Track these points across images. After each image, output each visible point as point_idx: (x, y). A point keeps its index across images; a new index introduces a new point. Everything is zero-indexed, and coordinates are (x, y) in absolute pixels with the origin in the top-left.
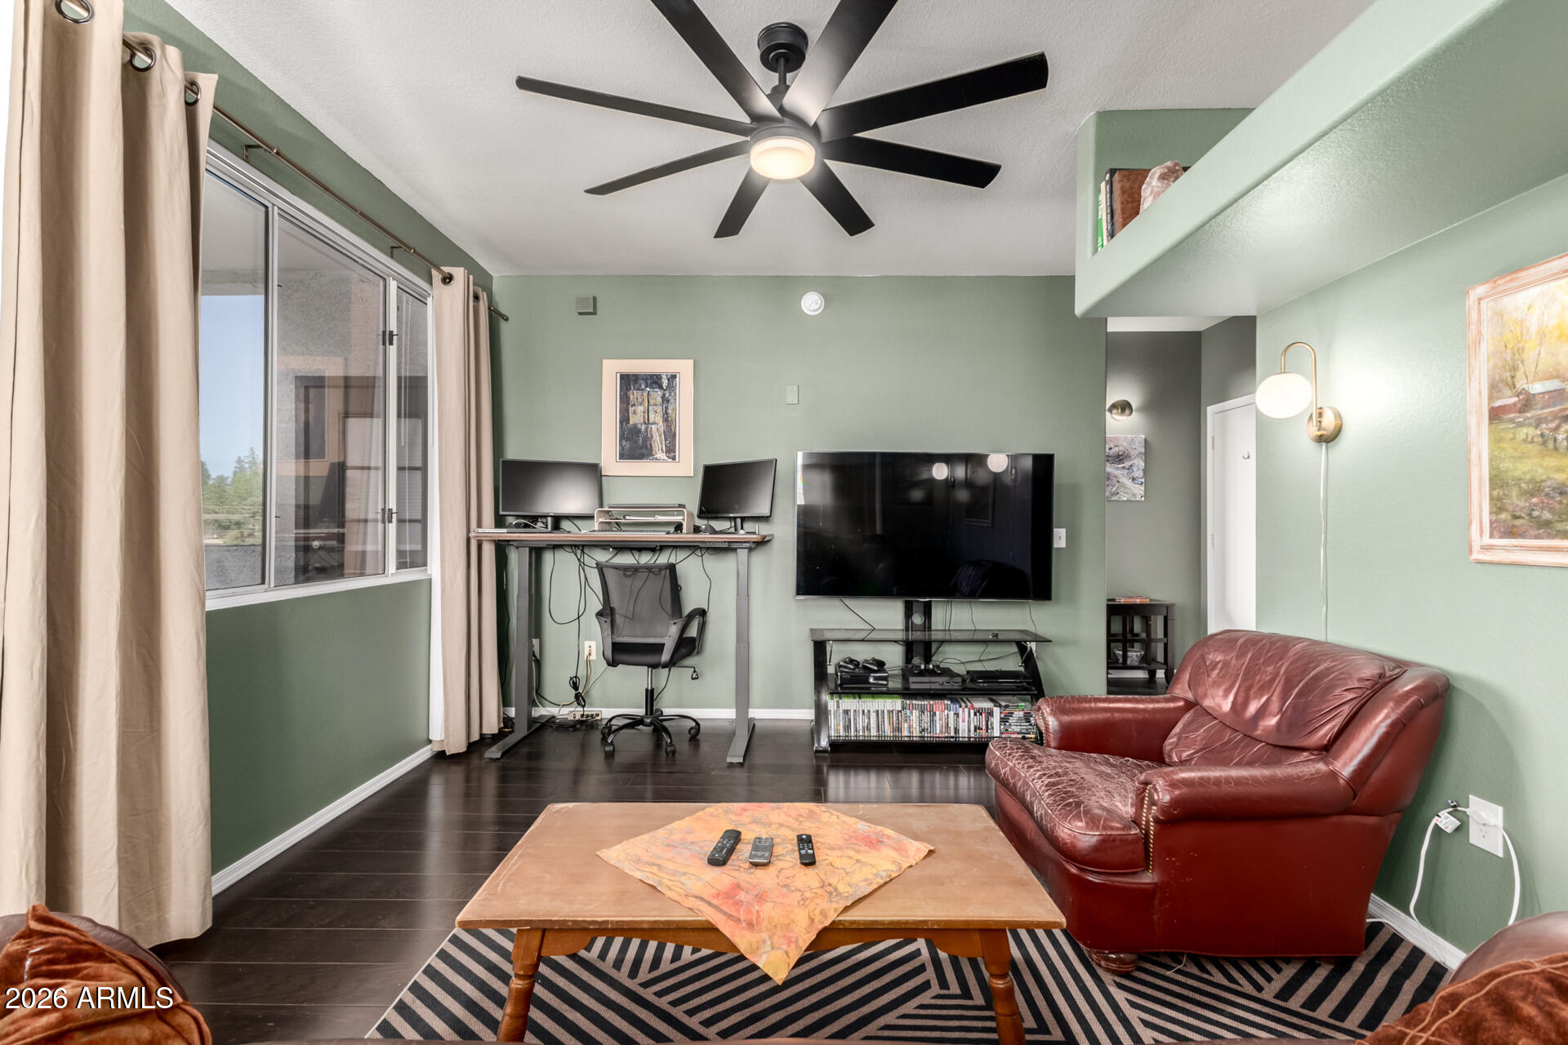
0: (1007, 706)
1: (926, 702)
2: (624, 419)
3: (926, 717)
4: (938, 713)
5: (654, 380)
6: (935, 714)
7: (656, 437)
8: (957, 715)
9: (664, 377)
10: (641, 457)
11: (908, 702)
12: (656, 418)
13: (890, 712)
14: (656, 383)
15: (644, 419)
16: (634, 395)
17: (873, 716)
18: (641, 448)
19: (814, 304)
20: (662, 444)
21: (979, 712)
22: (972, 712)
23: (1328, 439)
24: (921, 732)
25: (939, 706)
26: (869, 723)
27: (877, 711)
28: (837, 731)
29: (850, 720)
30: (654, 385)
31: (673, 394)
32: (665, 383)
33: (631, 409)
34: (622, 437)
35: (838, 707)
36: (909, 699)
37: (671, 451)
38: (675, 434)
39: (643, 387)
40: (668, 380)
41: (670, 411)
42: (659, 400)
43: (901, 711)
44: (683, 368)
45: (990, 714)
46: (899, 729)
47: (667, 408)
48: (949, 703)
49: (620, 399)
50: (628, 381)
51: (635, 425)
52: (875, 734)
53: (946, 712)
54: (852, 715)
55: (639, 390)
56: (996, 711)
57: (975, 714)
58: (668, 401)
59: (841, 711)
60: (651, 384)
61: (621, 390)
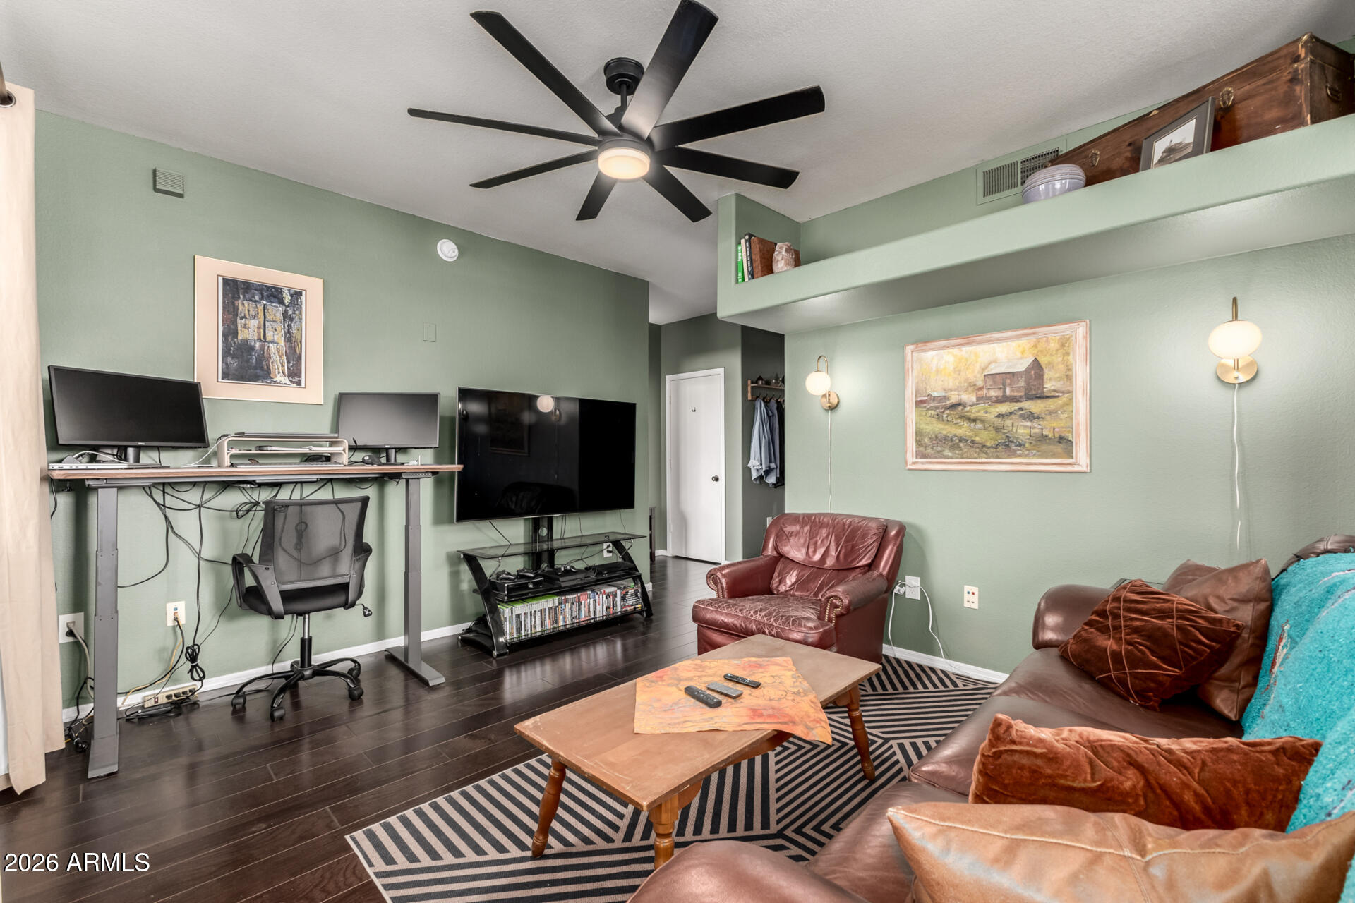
0: (624, 588)
1: (575, 596)
2: (230, 332)
3: (575, 607)
4: (583, 602)
5: (273, 294)
6: (581, 603)
7: (275, 357)
8: (595, 600)
9: (286, 292)
10: (254, 378)
11: (563, 598)
12: (276, 335)
13: (550, 609)
14: (275, 297)
15: (259, 334)
16: (244, 306)
17: (538, 614)
18: (255, 368)
19: (452, 251)
20: (283, 366)
21: (608, 595)
22: (604, 596)
23: (832, 408)
24: (572, 620)
25: (582, 596)
26: (535, 622)
27: (541, 610)
28: (511, 634)
29: (521, 622)
30: (272, 299)
31: (297, 312)
32: (287, 299)
33: (240, 323)
34: (226, 353)
35: (512, 613)
36: (562, 595)
37: (295, 375)
38: (300, 357)
39: (257, 298)
40: (292, 296)
41: (294, 330)
42: (280, 316)
43: (558, 607)
44: (313, 288)
45: (615, 595)
46: (557, 622)
47: (289, 327)
48: (590, 592)
49: (224, 308)
50: (234, 289)
51: (246, 342)
52: (540, 630)
53: (588, 600)
54: (523, 618)
55: (251, 300)
56: (619, 592)
57: (606, 598)
58: (291, 319)
59: (514, 616)
60: (268, 296)
61: (224, 297)
